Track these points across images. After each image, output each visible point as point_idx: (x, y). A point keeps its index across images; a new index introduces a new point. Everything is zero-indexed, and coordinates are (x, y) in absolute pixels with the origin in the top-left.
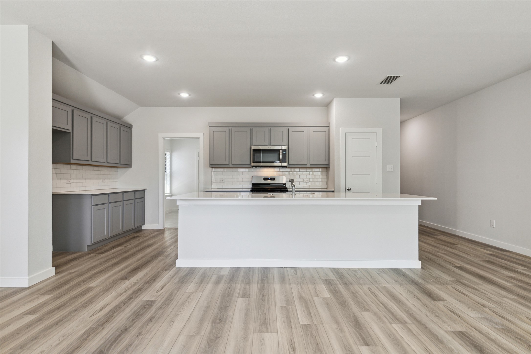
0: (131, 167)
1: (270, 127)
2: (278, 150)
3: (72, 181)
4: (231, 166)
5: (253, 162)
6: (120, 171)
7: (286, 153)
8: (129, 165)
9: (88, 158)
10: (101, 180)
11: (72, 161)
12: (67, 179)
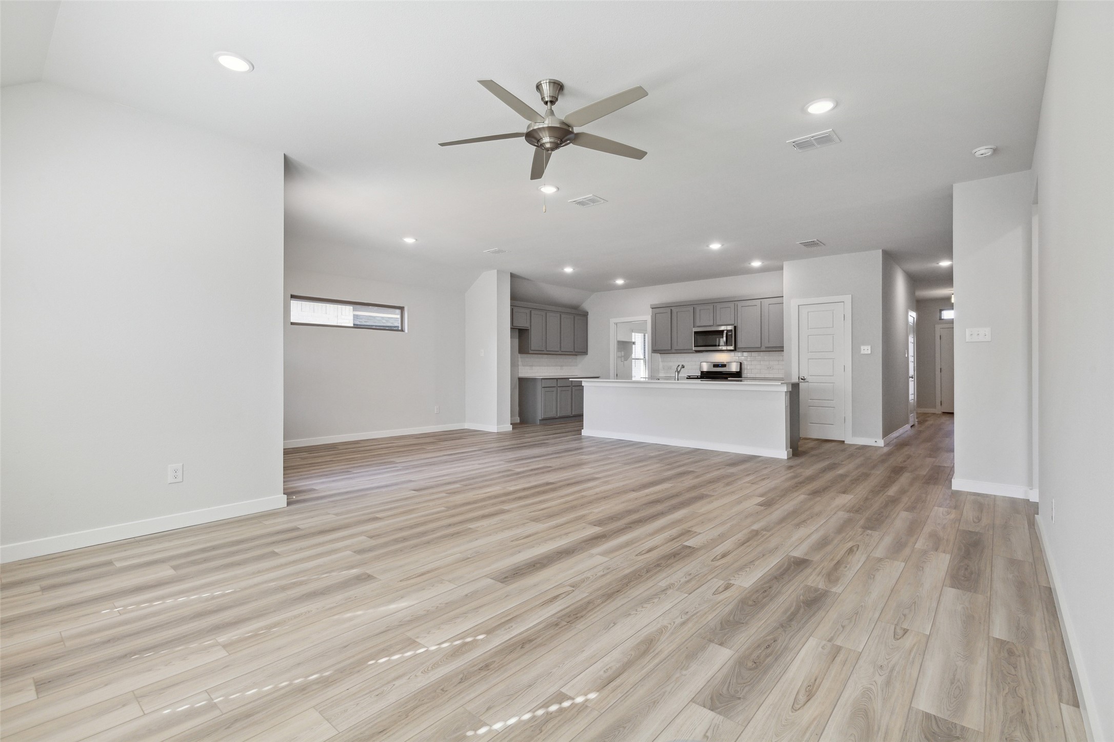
0: (587, 354)
1: (714, 304)
2: (722, 331)
3: (534, 368)
4: (674, 351)
5: (695, 346)
6: (579, 358)
7: (732, 334)
8: (585, 352)
9: (543, 349)
10: (559, 368)
11: (530, 352)
12: (530, 366)
